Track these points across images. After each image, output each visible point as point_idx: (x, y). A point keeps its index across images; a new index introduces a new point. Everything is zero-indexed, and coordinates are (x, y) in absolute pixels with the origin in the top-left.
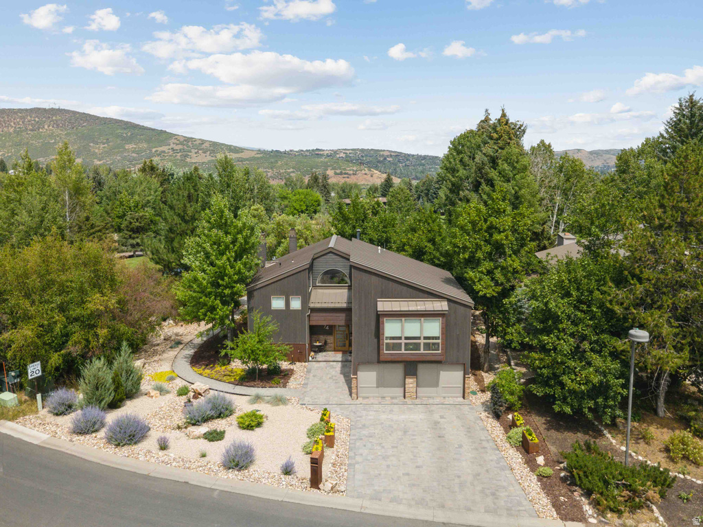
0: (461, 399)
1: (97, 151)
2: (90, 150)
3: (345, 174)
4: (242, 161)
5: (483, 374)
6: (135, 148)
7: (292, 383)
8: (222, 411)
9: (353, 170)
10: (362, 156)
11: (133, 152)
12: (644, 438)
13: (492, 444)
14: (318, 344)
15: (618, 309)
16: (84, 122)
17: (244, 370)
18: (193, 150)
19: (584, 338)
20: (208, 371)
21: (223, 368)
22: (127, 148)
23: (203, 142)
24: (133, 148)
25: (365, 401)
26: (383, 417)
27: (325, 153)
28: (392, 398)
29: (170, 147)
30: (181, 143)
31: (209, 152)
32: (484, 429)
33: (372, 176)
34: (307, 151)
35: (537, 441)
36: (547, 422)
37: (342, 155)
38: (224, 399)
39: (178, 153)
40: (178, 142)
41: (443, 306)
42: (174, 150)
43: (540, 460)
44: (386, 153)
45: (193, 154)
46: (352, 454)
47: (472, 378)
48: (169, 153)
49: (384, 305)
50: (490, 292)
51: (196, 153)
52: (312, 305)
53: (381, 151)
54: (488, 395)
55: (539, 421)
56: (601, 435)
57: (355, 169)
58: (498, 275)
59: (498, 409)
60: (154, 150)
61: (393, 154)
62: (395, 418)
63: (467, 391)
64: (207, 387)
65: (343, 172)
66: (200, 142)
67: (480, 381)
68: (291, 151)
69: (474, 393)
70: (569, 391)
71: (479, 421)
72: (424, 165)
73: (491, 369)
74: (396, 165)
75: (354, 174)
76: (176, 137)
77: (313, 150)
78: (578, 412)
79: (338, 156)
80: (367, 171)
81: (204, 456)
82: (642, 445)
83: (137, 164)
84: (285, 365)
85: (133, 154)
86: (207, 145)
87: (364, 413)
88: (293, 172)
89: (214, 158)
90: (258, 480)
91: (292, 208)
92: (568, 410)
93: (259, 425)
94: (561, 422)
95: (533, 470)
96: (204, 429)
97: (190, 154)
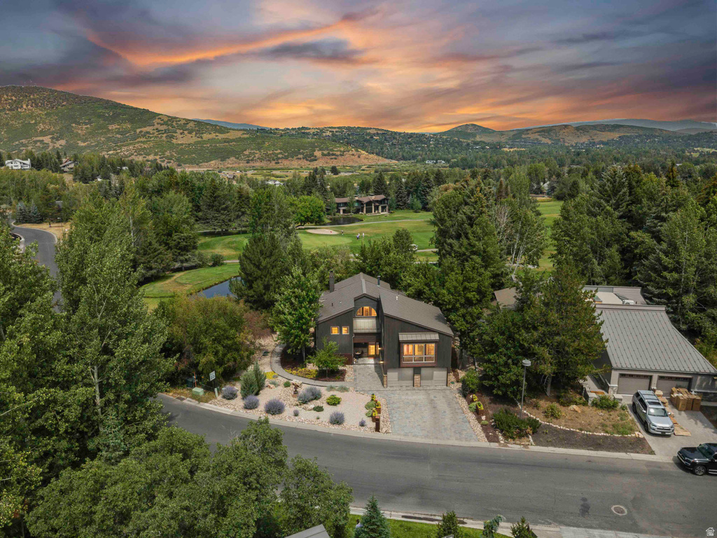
0: (445, 387)
1: (80, 132)
2: (72, 132)
3: (333, 155)
4: (228, 142)
5: (459, 371)
6: (119, 129)
7: (347, 378)
8: (316, 396)
9: (341, 151)
10: (349, 135)
11: (118, 133)
12: (536, 406)
13: (460, 411)
14: (358, 353)
15: (526, 344)
16: (63, 101)
17: (317, 371)
18: (178, 131)
19: (509, 357)
20: (295, 372)
21: (303, 369)
22: (110, 128)
23: (188, 121)
24: (116, 128)
25: (392, 389)
26: (403, 397)
27: (312, 131)
28: (407, 386)
29: (155, 127)
30: (165, 123)
31: (194, 133)
32: (457, 403)
33: (359, 157)
34: (293, 129)
35: (483, 409)
36: (490, 399)
37: (328, 133)
38: (315, 389)
39: (163, 134)
40: (162, 122)
41: (436, 337)
42: (159, 131)
43: (484, 418)
44: (372, 131)
45: (178, 135)
46: (390, 416)
47: (452, 374)
48: (153, 134)
49: (403, 337)
50: (463, 328)
51: (181, 134)
52: (355, 331)
53: (368, 129)
54: (460, 385)
55: (487, 399)
56: (516, 405)
57: (342, 149)
58: (468, 318)
59: (466, 392)
60: (138, 131)
61: (379, 132)
62: (410, 398)
63: (449, 382)
64: (300, 382)
65: (331, 153)
66: (184, 121)
67: (456, 376)
68: (277, 129)
69: (453, 383)
70: (502, 384)
71: (455, 399)
72: (410, 144)
73: (463, 368)
74: (382, 143)
75: (341, 155)
76: (160, 116)
77: (299, 128)
78: (505, 394)
79: (324, 134)
80: (354, 152)
81: (318, 418)
82: (535, 410)
83: (123, 145)
84: (341, 368)
85: (117, 136)
86: (191, 124)
87: (392, 395)
88: (281, 153)
89: (200, 139)
90: (349, 429)
91: (299, 215)
92: (500, 393)
93: (339, 403)
94: (498, 399)
95: (479, 422)
96: (311, 405)
97: (174, 134)
